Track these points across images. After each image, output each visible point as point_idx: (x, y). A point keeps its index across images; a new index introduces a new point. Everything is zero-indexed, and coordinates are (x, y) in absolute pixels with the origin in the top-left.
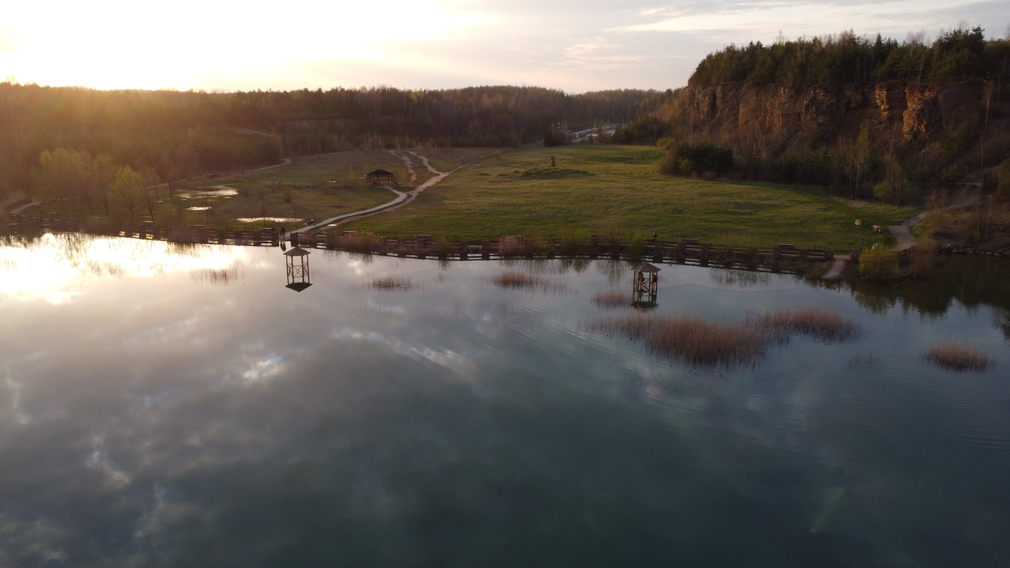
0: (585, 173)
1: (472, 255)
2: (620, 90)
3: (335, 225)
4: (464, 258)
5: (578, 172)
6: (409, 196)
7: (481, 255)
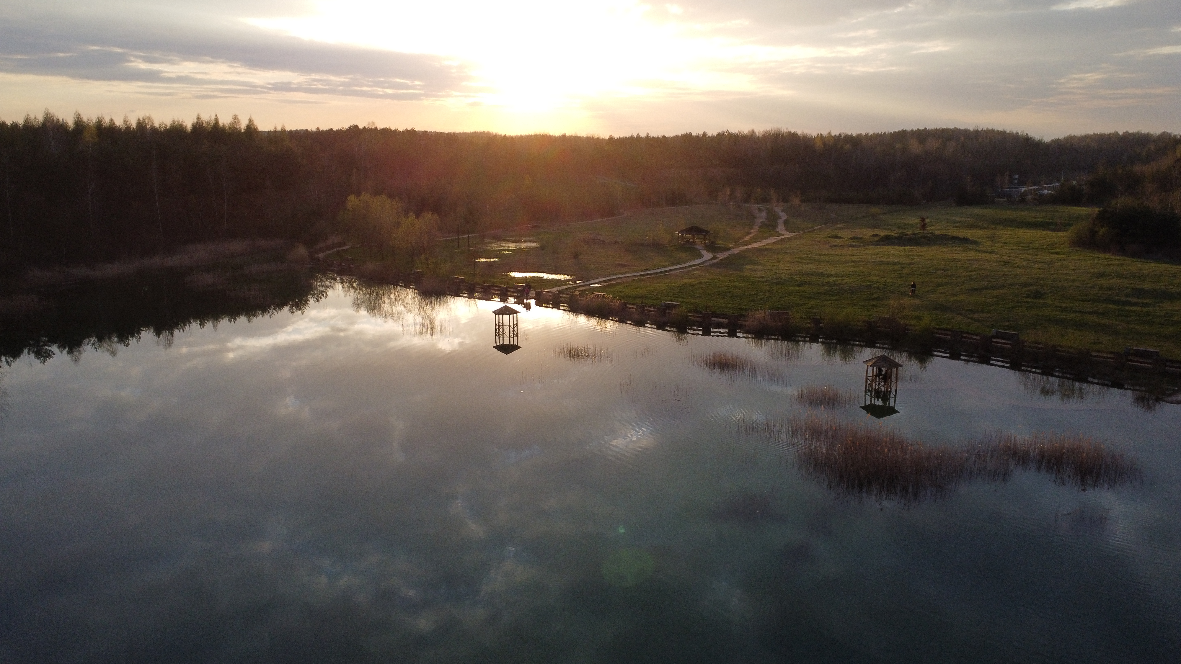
0: (965, 241)
1: (717, 330)
2: (1117, 134)
3: (599, 285)
4: (706, 332)
5: (955, 238)
6: (714, 258)
7: (727, 331)
